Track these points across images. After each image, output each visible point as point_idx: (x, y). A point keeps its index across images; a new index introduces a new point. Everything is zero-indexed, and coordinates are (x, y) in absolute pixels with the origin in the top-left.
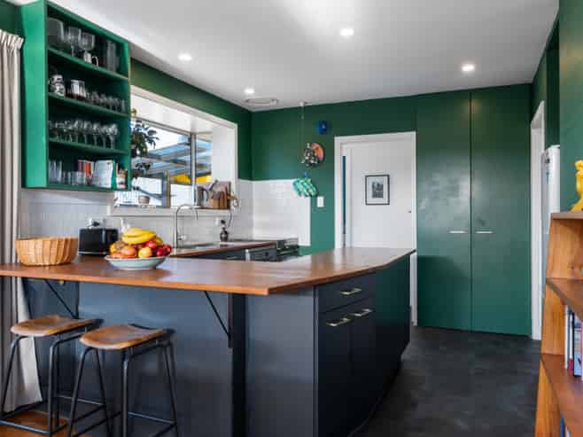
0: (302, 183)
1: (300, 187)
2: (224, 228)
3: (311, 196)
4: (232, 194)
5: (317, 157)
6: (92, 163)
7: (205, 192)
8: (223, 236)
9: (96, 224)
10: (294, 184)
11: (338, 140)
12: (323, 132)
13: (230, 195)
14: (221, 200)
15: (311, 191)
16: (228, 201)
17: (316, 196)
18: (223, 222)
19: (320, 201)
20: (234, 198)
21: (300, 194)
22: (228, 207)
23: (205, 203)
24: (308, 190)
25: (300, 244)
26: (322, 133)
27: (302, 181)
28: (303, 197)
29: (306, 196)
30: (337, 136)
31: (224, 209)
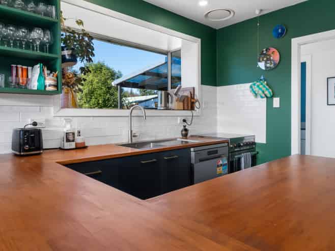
0: (258, 86)
1: (256, 89)
2: (185, 126)
3: (267, 97)
4: (195, 98)
5: (273, 61)
6: (30, 68)
7: (169, 96)
8: (184, 132)
9: (35, 124)
10: (251, 87)
11: (295, 41)
12: (280, 35)
13: (194, 99)
14: (186, 102)
15: (267, 93)
16: (193, 103)
17: (273, 96)
18: (184, 121)
19: (276, 102)
20: (197, 101)
21: (256, 95)
22: (192, 108)
23: (170, 105)
24: (263, 92)
25: (256, 141)
26: (278, 37)
27: (258, 84)
28: (259, 98)
29: (262, 97)
30: (294, 37)
31: (188, 110)
